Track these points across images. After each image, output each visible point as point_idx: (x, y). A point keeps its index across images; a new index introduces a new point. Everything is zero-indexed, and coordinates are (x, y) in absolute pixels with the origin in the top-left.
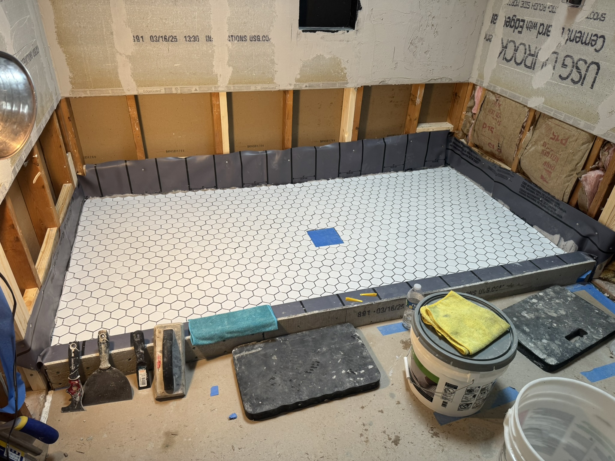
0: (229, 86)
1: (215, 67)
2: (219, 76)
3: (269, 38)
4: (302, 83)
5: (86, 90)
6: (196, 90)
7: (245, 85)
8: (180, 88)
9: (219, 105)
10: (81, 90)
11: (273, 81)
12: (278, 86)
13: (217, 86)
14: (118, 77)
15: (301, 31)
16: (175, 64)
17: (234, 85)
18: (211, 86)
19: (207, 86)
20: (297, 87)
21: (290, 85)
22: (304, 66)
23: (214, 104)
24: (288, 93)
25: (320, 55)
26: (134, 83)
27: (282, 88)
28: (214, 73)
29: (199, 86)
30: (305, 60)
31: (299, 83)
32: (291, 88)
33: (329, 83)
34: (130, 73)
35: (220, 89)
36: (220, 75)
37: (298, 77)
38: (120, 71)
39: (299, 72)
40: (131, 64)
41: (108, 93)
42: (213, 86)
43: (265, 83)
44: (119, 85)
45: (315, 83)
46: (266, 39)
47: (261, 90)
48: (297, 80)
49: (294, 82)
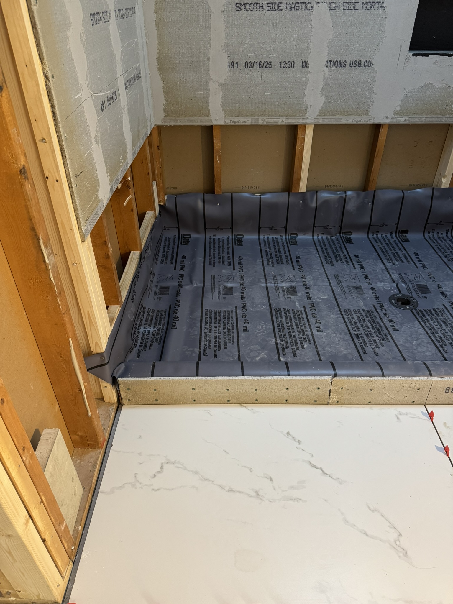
0: (319, 117)
1: (306, 96)
2: (309, 107)
3: (372, 63)
4: (401, 116)
5: (177, 118)
6: (283, 122)
7: (335, 117)
8: (267, 119)
9: (304, 138)
10: (172, 118)
11: (368, 113)
12: (373, 119)
13: (305, 117)
14: (208, 105)
15: (411, 54)
16: (266, 92)
17: (324, 117)
18: (299, 117)
19: (295, 117)
20: (395, 121)
21: (387, 118)
22: (407, 96)
23: (299, 137)
24: (382, 128)
25: (430, 83)
26: (223, 113)
27: (377, 121)
28: (304, 103)
29: (287, 118)
30: (410, 89)
31: (398, 116)
32: (388, 121)
33: (434, 116)
34: (220, 101)
35: (308, 121)
36: (311, 106)
37: (398, 109)
38: (210, 99)
39: (400, 103)
40: (222, 92)
41: (197, 123)
42: (301, 118)
43: (358, 115)
44: (208, 114)
45: (416, 117)
46: (369, 64)
47: (352, 123)
48: (396, 113)
49: (391, 115)
